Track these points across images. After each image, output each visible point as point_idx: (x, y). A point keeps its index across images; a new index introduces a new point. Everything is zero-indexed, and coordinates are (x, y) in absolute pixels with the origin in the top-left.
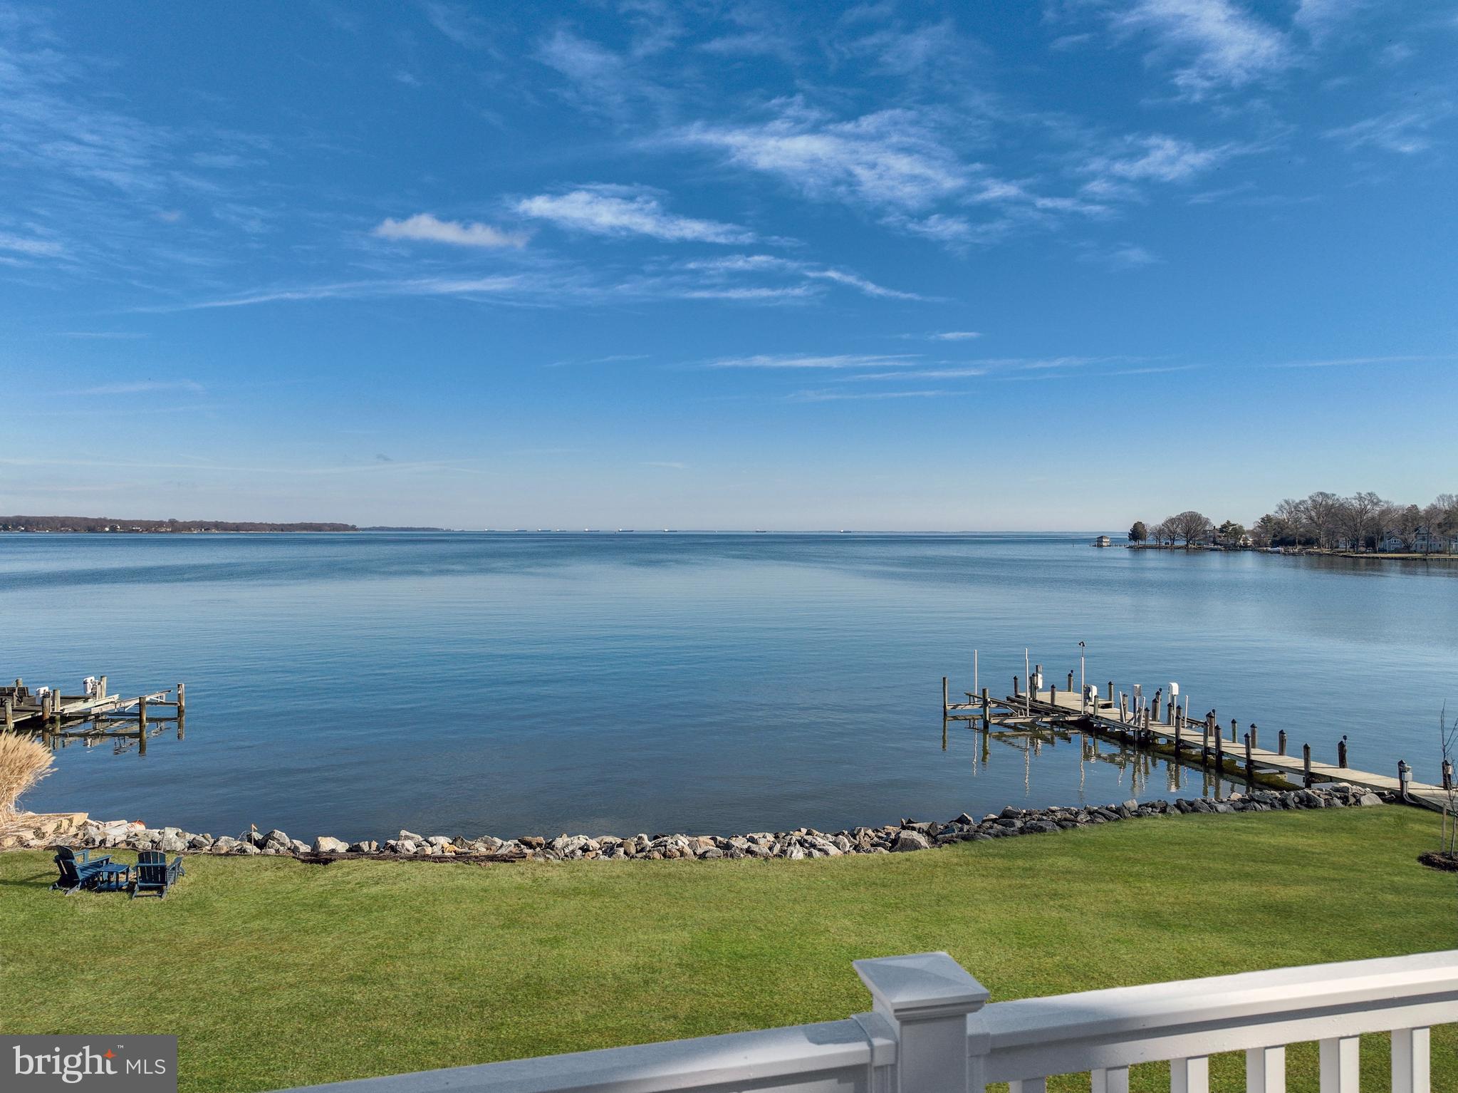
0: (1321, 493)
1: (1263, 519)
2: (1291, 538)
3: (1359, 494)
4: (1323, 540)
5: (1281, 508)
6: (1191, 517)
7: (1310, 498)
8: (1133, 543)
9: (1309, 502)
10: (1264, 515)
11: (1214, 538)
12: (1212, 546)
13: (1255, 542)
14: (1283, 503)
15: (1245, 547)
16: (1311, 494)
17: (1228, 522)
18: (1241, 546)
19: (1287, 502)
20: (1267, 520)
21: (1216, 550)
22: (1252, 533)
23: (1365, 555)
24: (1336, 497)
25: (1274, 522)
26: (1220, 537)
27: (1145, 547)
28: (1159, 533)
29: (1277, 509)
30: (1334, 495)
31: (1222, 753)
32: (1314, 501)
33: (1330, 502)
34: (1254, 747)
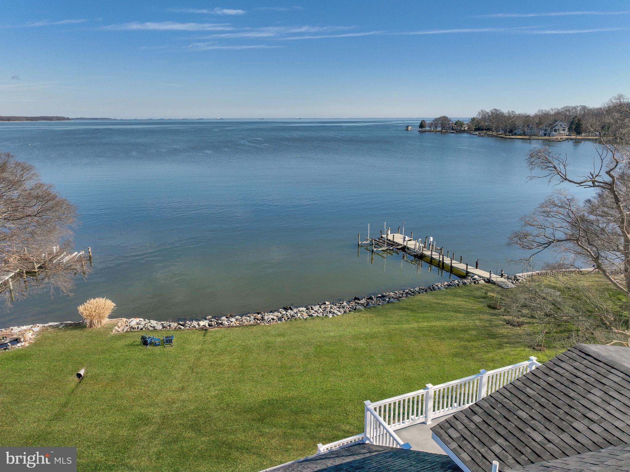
0: (495, 109)
1: (472, 119)
2: (482, 128)
3: (509, 111)
4: (494, 129)
5: (479, 113)
6: (444, 118)
7: (490, 111)
8: (420, 129)
9: (490, 113)
10: (472, 117)
11: (453, 127)
12: (451, 131)
13: (468, 129)
14: (480, 111)
15: (464, 131)
16: (491, 110)
17: (458, 120)
18: (462, 131)
19: (482, 111)
20: (473, 120)
21: (453, 133)
22: (468, 125)
23: (508, 137)
24: (500, 111)
25: (476, 120)
26: (455, 127)
27: (425, 131)
28: (431, 125)
29: (478, 114)
30: (499, 110)
31: (444, 263)
32: (492, 112)
33: (498, 113)
34: (453, 260)
